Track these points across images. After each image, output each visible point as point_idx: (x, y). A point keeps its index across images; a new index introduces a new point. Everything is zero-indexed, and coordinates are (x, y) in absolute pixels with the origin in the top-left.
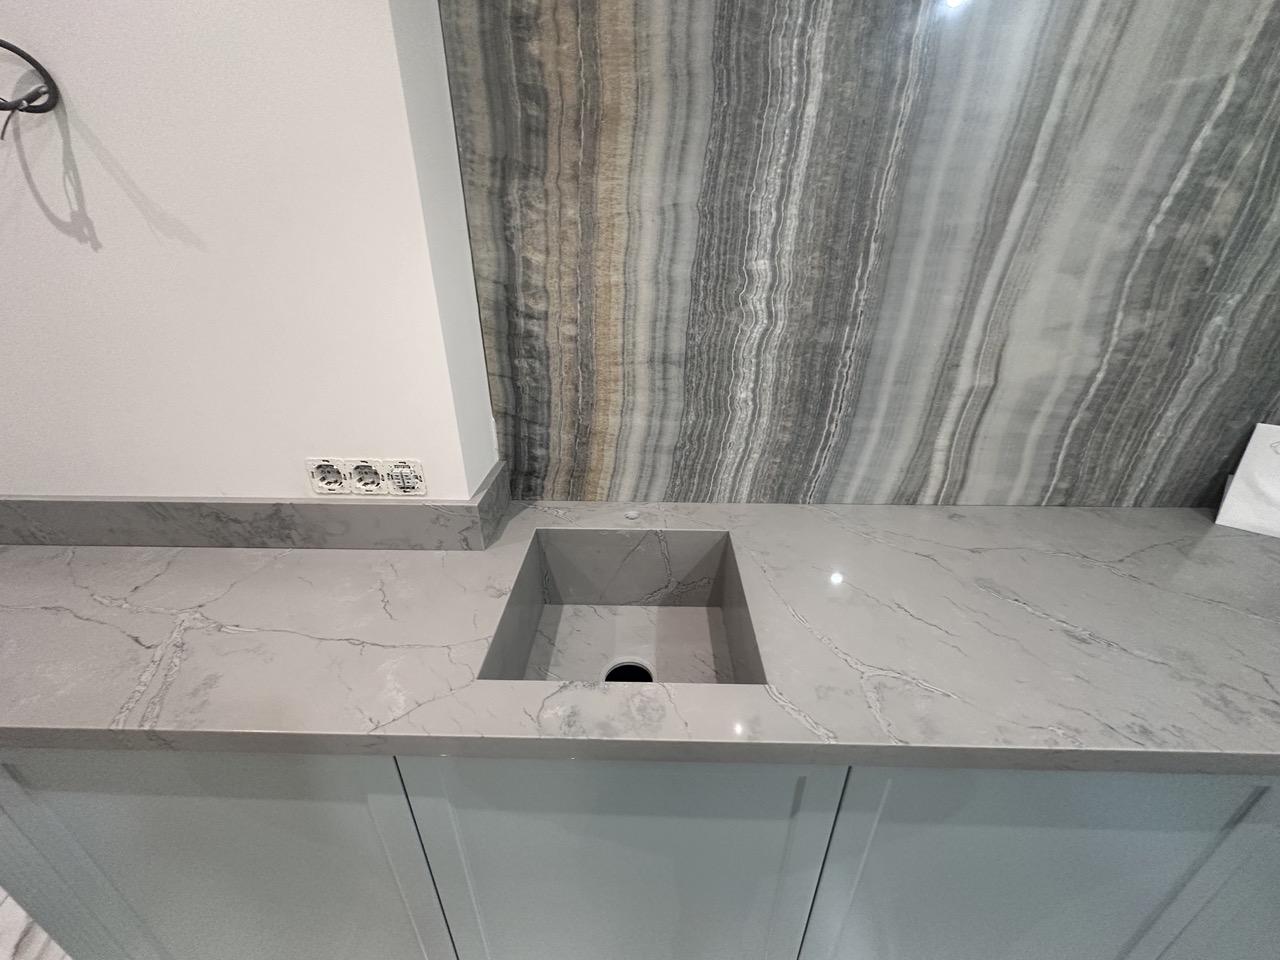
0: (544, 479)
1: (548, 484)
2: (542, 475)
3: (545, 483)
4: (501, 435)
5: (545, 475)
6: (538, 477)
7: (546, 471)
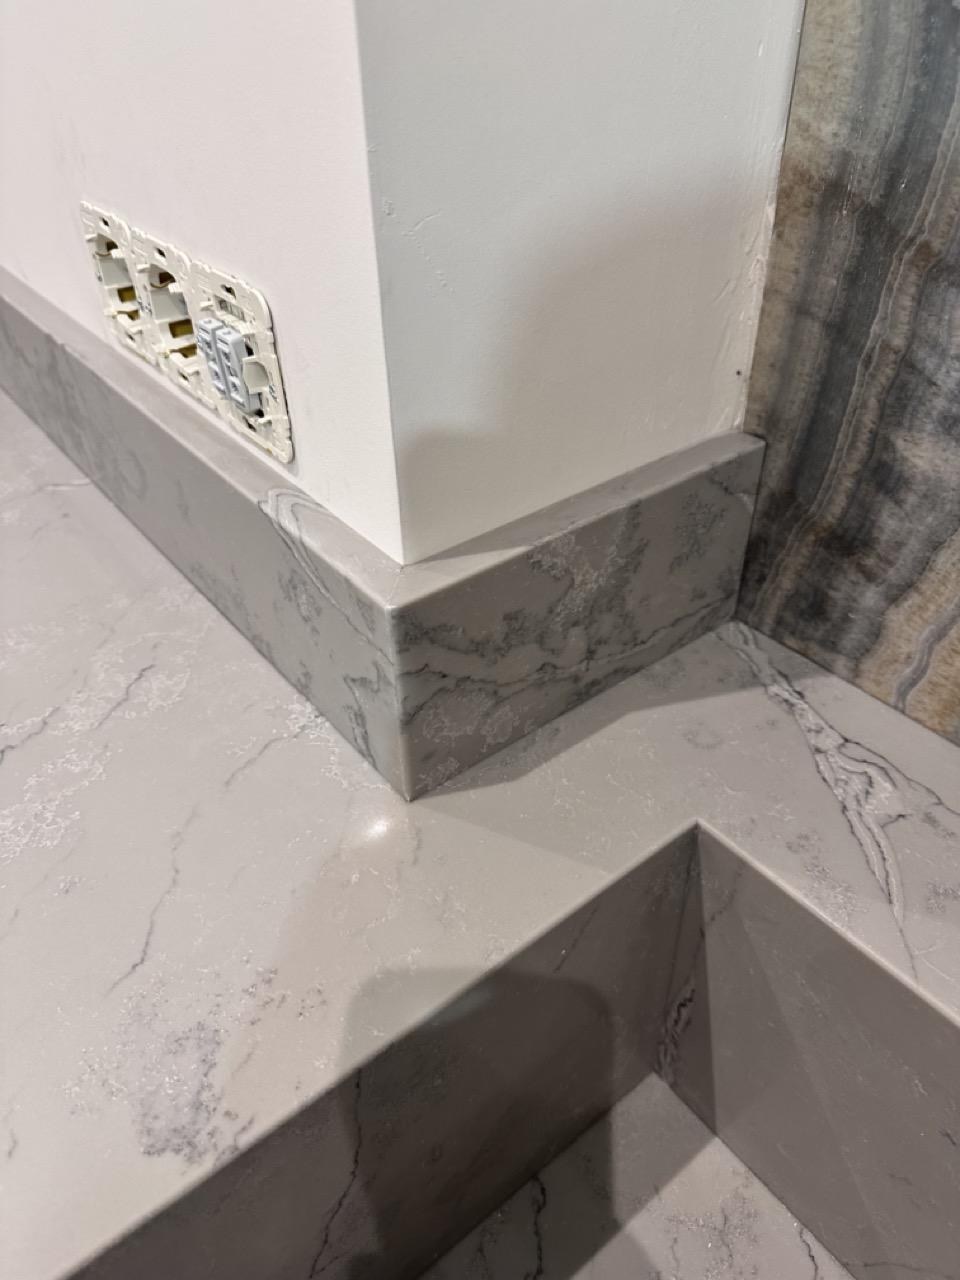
0: (895, 596)
1: (907, 628)
2: (892, 575)
3: (896, 617)
4: (779, 308)
5: (908, 586)
6: (870, 577)
7: (924, 565)
